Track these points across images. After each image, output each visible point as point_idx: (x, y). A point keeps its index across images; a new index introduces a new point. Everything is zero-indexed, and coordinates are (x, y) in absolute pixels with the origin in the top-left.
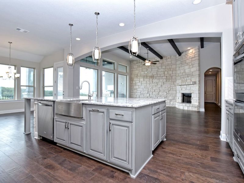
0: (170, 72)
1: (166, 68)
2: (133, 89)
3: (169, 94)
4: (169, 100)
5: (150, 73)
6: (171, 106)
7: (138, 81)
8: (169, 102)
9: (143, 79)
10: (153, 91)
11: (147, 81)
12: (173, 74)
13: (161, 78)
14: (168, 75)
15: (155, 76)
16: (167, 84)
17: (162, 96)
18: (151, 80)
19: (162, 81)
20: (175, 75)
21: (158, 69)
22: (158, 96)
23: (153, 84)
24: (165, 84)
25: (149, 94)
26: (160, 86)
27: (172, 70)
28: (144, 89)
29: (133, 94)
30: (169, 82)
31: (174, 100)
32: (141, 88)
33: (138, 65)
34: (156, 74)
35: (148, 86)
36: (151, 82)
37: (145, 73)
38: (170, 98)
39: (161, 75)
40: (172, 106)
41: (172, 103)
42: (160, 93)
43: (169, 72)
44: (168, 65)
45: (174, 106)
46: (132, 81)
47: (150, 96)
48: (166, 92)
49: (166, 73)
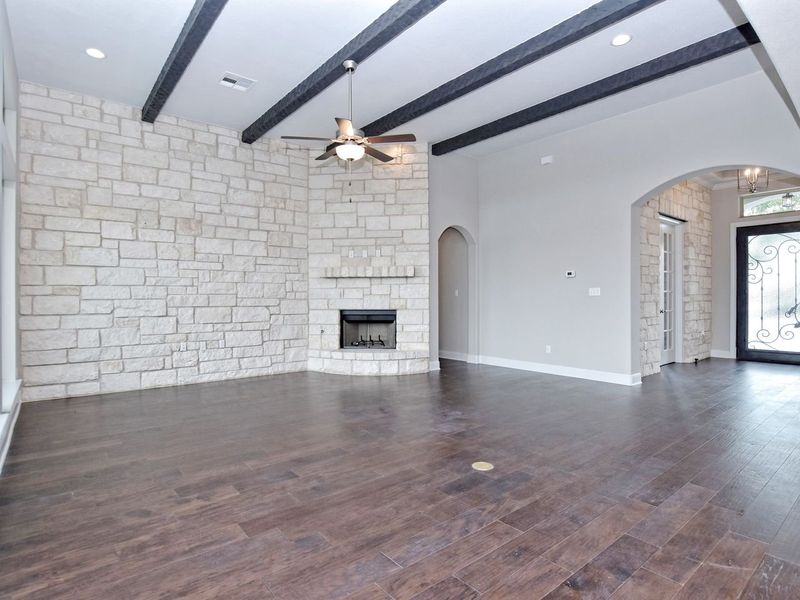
0: (286, 217)
1: (268, 193)
2: (37, 291)
3: (281, 317)
4: (280, 345)
5: (180, 199)
6: (289, 368)
7: (94, 240)
8: (280, 350)
9: (129, 226)
10: (201, 301)
11: (162, 247)
12: (294, 224)
13: (241, 235)
14: (275, 227)
15: (210, 220)
16: (270, 268)
17: (251, 326)
18: (190, 240)
19: (246, 251)
20: (304, 230)
21: (228, 187)
22: (228, 327)
23: (196, 265)
24: (263, 269)
25: (172, 320)
26: (237, 277)
27: (290, 205)
28: (141, 292)
29: (39, 322)
30: (280, 261)
31: (301, 343)
32: (112, 281)
33: (87, 130)
34: (217, 210)
35: (163, 273)
36: (187, 252)
37: (147, 190)
38: (286, 333)
39: (246, 223)
40: (293, 370)
41: (291, 354)
42: (240, 314)
43: (278, 211)
44: (275, 181)
45: (299, 367)
46: (26, 235)
47: (183, 330)
48: (267, 307)
49: (266, 214)
